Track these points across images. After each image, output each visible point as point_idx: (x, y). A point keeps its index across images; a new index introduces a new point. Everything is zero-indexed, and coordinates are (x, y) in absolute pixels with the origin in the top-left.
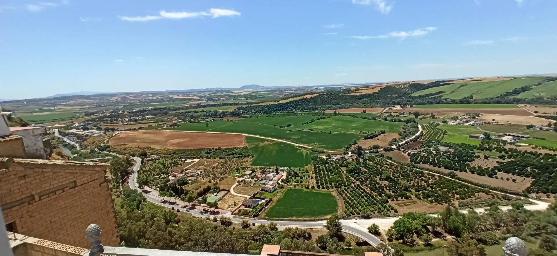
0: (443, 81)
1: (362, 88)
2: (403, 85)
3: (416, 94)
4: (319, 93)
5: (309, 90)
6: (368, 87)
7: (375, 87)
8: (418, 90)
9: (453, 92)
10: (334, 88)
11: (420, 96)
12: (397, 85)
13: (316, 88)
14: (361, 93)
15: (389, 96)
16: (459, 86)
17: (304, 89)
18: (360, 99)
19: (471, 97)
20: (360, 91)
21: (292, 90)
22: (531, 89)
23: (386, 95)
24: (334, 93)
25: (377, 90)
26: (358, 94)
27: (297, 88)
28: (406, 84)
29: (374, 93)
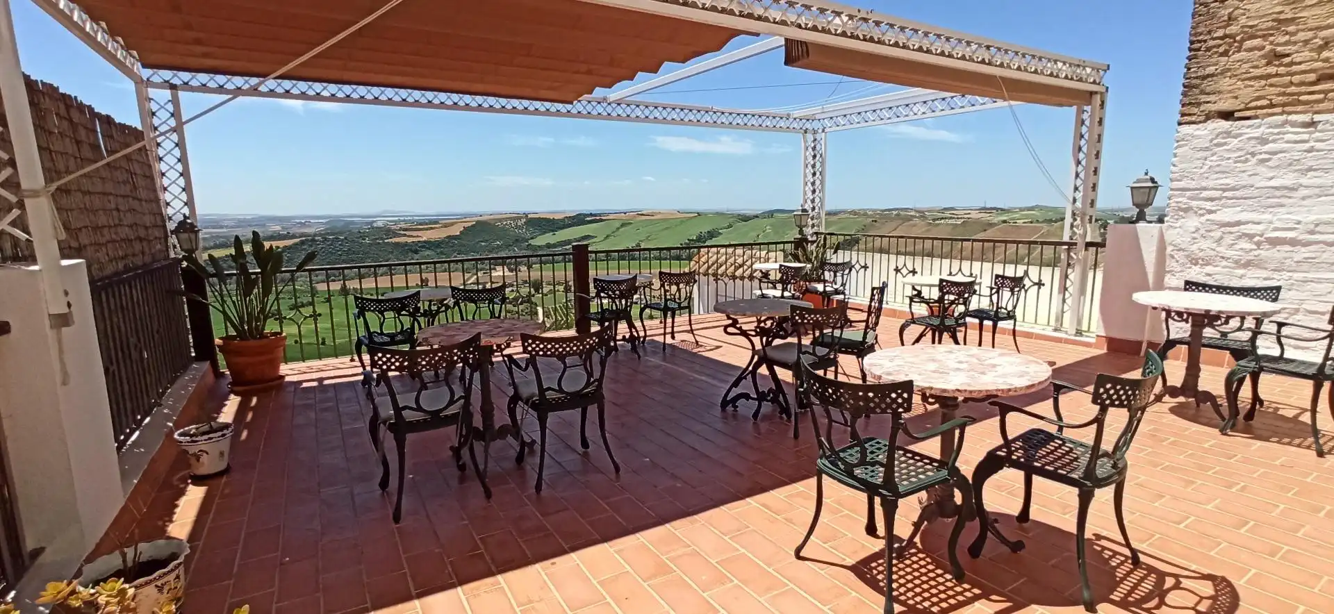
0: (591, 215)
1: (421, 224)
2: (514, 219)
3: (541, 240)
4: (302, 235)
5: (278, 228)
6: (436, 222)
7: (452, 224)
8: (545, 233)
9: (608, 236)
10: (352, 223)
11: (549, 246)
12: (500, 220)
13: (301, 223)
14: (418, 236)
15: (483, 244)
16: (618, 224)
17: (264, 225)
18: (416, 252)
19: (638, 245)
20: (414, 233)
21: (222, 227)
22: (720, 234)
23: (477, 243)
24: (346, 238)
25: (456, 230)
26: (410, 240)
27: (240, 221)
28: (520, 218)
29: (449, 237)
